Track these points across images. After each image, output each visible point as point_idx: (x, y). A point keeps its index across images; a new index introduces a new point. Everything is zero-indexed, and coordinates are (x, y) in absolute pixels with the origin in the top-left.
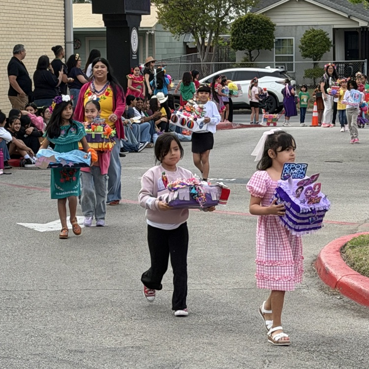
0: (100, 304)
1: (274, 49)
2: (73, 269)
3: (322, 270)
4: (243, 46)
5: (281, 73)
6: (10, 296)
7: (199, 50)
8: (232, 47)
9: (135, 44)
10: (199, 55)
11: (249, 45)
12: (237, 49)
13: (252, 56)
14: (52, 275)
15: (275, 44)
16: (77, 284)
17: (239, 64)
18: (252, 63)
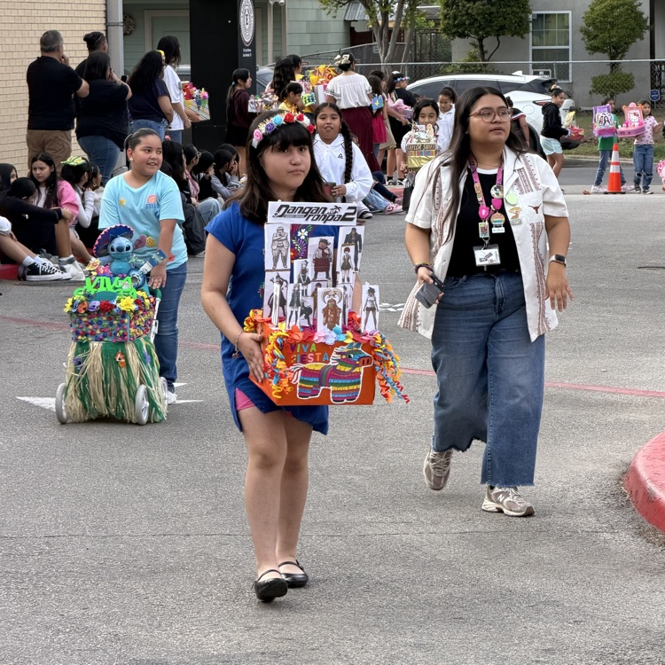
0: (193, 565)
1: (531, 34)
2: (136, 493)
3: (641, 494)
4: (466, 29)
5: (544, 84)
6: (11, 548)
7: (377, 37)
8: (445, 30)
9: (247, 27)
10: (377, 46)
11: (479, 27)
12: (454, 35)
13: (485, 49)
14: (95, 506)
15: (531, 25)
16: (145, 523)
17: (458, 67)
18: (485, 65)
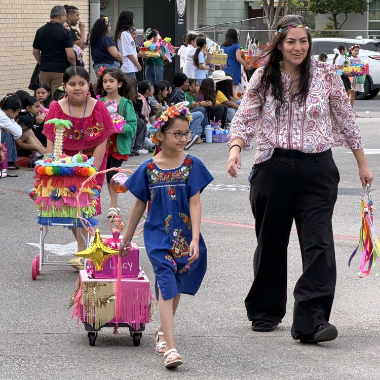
1: (368, 12)
4: (325, 8)
5: (376, 45)
6: (22, 341)
7: (266, 13)
8: (311, 9)
9: (181, 4)
10: (266, 19)
11: (334, 7)
12: (317, 12)
13: (337, 21)
15: (368, 6)
17: (320, 33)
18: (337, 32)
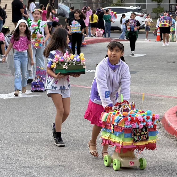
0: (40, 141)
2: (23, 121)
3: (166, 124)
5: (139, 10)
14: (12, 124)
16: (26, 129)
18: (122, 4)
